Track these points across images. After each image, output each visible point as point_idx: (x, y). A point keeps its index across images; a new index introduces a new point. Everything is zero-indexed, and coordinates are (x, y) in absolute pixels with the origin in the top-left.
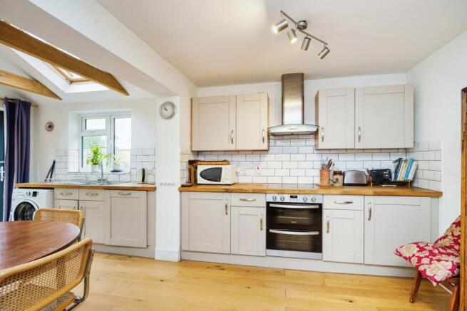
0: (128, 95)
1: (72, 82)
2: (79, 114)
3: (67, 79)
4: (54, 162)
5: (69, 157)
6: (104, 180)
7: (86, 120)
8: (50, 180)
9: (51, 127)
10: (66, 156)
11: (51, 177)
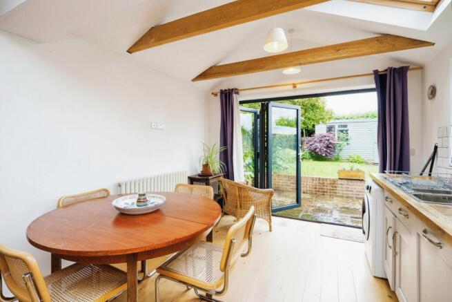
1: (435, 6)
3: (425, 5)
8: (430, 175)
9: (433, 92)
10: (448, 137)
11: (431, 171)
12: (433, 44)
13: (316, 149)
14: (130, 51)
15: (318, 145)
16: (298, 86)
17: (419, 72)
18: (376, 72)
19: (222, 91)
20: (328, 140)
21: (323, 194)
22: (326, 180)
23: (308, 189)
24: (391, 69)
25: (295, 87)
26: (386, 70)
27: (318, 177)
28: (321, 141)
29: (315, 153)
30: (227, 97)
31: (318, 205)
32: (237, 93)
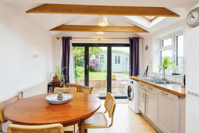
0: (180, 16)
1: (151, 21)
2: (159, 39)
3: (149, 20)
4: (148, 67)
5: (153, 64)
6: (165, 80)
7: (163, 41)
8: (146, 76)
9: (147, 48)
10: (152, 63)
11: (146, 75)
12: (149, 32)
13: (91, 66)
14: (27, 12)
15: (92, 64)
16: (101, 39)
17: (142, 39)
18: (130, 38)
19: (63, 37)
20: (97, 62)
21: (100, 87)
22: (102, 80)
23: (94, 86)
24: (135, 37)
25: (99, 40)
26: (133, 38)
27: (98, 80)
28: (93, 63)
29: (91, 68)
30: (66, 41)
31: (100, 92)
32: (71, 39)
